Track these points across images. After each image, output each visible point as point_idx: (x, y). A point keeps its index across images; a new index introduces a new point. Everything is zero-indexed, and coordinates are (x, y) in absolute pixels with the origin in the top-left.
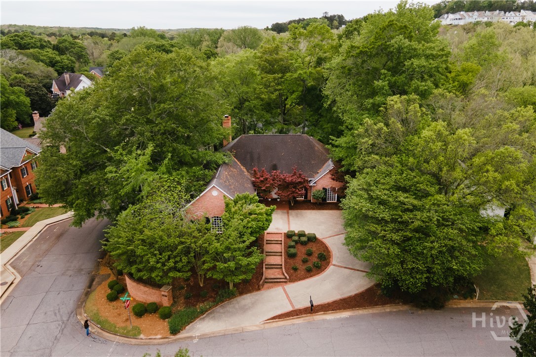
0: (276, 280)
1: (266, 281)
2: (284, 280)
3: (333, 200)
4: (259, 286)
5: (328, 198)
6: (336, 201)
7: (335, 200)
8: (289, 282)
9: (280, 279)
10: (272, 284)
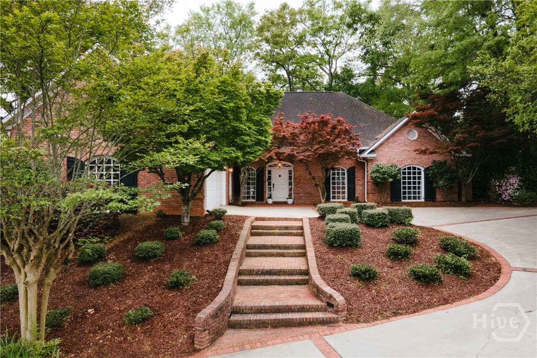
0: (281, 316)
1: (236, 318)
2: (320, 315)
3: (415, 198)
4: (192, 338)
5: (405, 193)
6: (422, 200)
7: (419, 198)
8: (346, 321)
9: (302, 309)
10: (260, 333)
